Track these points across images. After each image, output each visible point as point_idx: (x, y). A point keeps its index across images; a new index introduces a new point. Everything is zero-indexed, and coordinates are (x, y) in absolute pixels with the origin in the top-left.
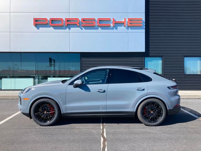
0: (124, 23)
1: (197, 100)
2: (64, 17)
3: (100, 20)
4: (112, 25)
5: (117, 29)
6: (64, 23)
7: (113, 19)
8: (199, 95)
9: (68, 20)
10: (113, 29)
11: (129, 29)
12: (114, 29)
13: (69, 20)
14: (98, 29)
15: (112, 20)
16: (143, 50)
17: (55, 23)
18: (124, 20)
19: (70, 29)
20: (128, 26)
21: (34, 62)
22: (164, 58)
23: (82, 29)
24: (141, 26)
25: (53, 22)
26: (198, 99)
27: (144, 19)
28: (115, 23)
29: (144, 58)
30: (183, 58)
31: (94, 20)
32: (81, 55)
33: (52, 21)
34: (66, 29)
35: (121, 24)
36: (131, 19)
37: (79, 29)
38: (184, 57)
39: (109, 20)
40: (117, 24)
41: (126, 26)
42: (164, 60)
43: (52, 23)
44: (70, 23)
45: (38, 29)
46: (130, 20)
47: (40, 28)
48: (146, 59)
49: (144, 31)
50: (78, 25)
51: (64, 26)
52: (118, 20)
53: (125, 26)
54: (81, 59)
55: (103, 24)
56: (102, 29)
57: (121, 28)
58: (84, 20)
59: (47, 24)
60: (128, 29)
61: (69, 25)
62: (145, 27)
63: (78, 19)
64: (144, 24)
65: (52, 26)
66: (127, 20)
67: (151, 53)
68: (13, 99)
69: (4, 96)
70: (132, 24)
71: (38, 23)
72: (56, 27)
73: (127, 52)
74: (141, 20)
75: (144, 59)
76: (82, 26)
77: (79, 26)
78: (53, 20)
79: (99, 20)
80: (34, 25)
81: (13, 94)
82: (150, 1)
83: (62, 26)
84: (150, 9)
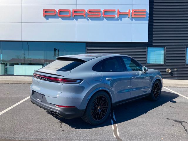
0: (128, 14)
3: (106, 12)
4: (117, 16)
5: (121, 20)
6: (71, 14)
7: (118, 10)
9: (75, 11)
10: (117, 20)
11: (133, 20)
12: (119, 20)
13: (76, 12)
14: (103, 20)
15: (117, 11)
16: (146, 40)
17: (63, 14)
18: (128, 12)
19: (77, 20)
20: (132, 17)
21: (43, 51)
22: (166, 49)
23: (88, 20)
24: (145, 17)
25: (61, 13)
27: (148, 11)
28: (119, 14)
29: (147, 48)
30: (186, 48)
32: (86, 44)
34: (73, 20)
35: (126, 15)
36: (135, 11)
38: (187, 47)
39: (114, 11)
40: (122, 15)
41: (131, 17)
42: (166, 50)
44: (77, 14)
45: (48, 19)
46: (134, 11)
47: (49, 19)
48: (149, 49)
49: (148, 22)
50: (85, 16)
51: (72, 18)
52: (122, 11)
53: (129, 17)
54: (86, 48)
55: (108, 15)
56: (107, 20)
57: (126, 20)
58: (90, 11)
59: (55, 15)
60: (132, 20)
61: (76, 16)
62: (148, 18)
63: (84, 10)
64: (148, 15)
65: (61, 17)
66: (131, 11)
67: (154, 43)
68: (25, 84)
69: (17, 81)
70: (136, 15)
72: (64, 18)
73: (131, 41)
74: (145, 11)
75: (146, 49)
76: (89, 17)
77: (85, 17)
78: (61, 11)
80: (43, 16)
81: (25, 79)
83: (70, 17)
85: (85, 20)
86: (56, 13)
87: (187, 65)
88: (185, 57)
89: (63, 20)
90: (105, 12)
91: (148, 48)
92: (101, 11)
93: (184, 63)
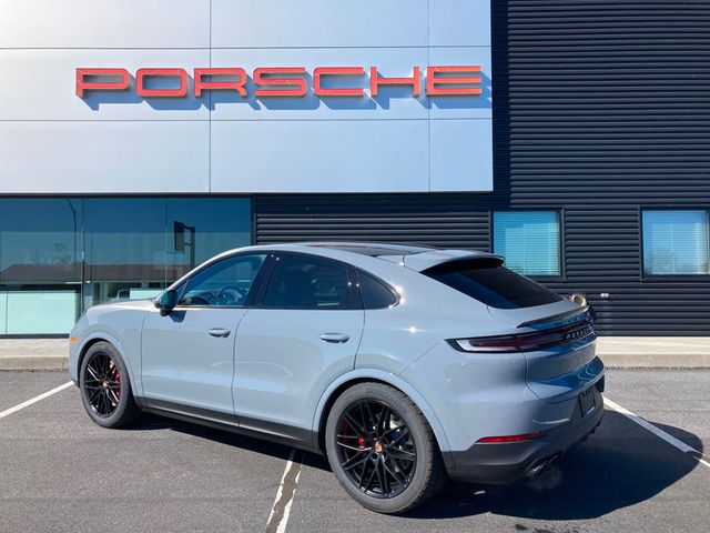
0: (412, 85)
1: (691, 373)
2: (190, 64)
3: (324, 76)
4: (368, 92)
5: (386, 106)
6: (189, 85)
7: (373, 70)
8: (700, 356)
9: (204, 76)
10: (371, 106)
11: (433, 105)
12: (378, 106)
13: (210, 76)
14: (316, 107)
15: (369, 74)
16: (483, 182)
17: (157, 87)
18: (412, 76)
19: (211, 108)
20: (429, 96)
21: (79, 230)
22: (565, 216)
23: (257, 107)
24: (478, 95)
25: (150, 81)
26: (696, 368)
27: (487, 71)
28: (379, 85)
29: (489, 213)
30: (638, 212)
32: (252, 201)
33: (146, 78)
34: (198, 108)
35: (403, 87)
36: (438, 71)
37: (246, 106)
38: (642, 209)
39: (357, 73)
40: (388, 89)
41: (423, 96)
42: (566, 222)
43: (145, 87)
44: (212, 87)
45: (95, 108)
46: (436, 73)
47: (101, 105)
48: (500, 218)
49: (489, 112)
50: (243, 92)
51: (192, 99)
52: (390, 73)
53: (416, 97)
54: (252, 219)
55: (336, 88)
56: (332, 107)
57: (404, 105)
58: (263, 74)
59: (127, 90)
60: (429, 107)
61: (207, 95)
62: (490, 99)
63: (241, 70)
64: (490, 88)
65: (148, 99)
66: (425, 74)
67: (517, 195)
70: (443, 88)
71: (95, 87)
72: (159, 102)
73: (425, 189)
74: (476, 72)
75: (489, 219)
76: (257, 97)
77: (245, 99)
78: (148, 77)
79: (321, 76)
80: (77, 94)
82: (510, 3)
83: (184, 97)
84: (510, 32)
85: (243, 108)
86: (130, 83)
87: (647, 279)
88: (639, 247)
89: (156, 107)
91: (496, 214)
92: (306, 74)
93: (636, 272)
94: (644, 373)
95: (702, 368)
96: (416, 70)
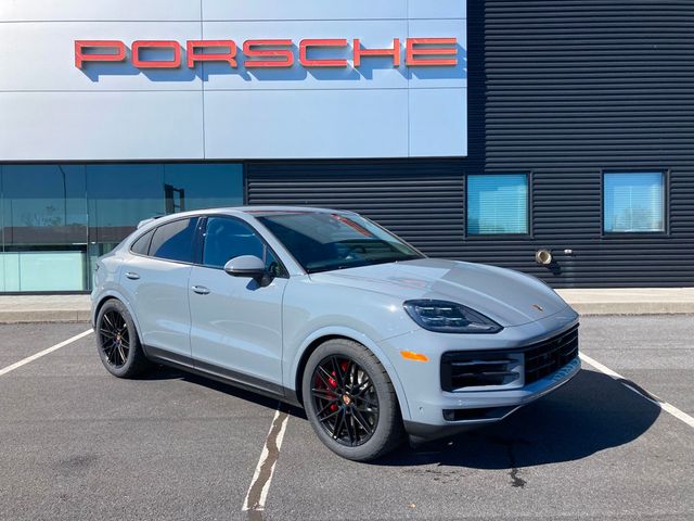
0: (392, 56)
1: (637, 319)
2: (183, 36)
3: (310, 47)
4: (351, 63)
5: (369, 77)
6: (182, 55)
7: (356, 41)
8: (647, 304)
9: (196, 48)
10: (354, 76)
11: (413, 76)
12: (362, 77)
13: (202, 48)
14: (303, 77)
15: (352, 45)
16: (461, 150)
18: (392, 47)
19: (204, 79)
20: (408, 67)
21: (83, 196)
22: (534, 179)
23: (248, 78)
24: (454, 66)
26: (643, 315)
27: (463, 42)
28: (361, 56)
29: (464, 177)
30: (600, 175)
31: (288, 44)
32: (244, 167)
33: (141, 49)
34: (192, 79)
35: (384, 58)
36: (416, 42)
37: (237, 77)
38: (604, 172)
39: (340, 45)
40: (370, 60)
41: (402, 67)
42: (534, 184)
43: (140, 59)
44: (204, 59)
45: (95, 79)
46: (415, 44)
47: (100, 77)
48: (474, 181)
49: (464, 82)
50: (234, 63)
51: (185, 70)
52: (372, 45)
53: (396, 67)
54: (244, 185)
55: (321, 59)
56: (318, 78)
57: (385, 75)
58: (252, 46)
59: (123, 61)
61: (200, 66)
62: (466, 70)
63: (231, 42)
64: (465, 59)
65: (144, 70)
66: (404, 45)
67: (491, 160)
70: (421, 59)
71: (93, 58)
72: (157, 73)
73: (406, 156)
74: (452, 44)
75: (463, 182)
76: (248, 68)
77: (235, 70)
78: (143, 49)
79: (307, 48)
80: (77, 65)
83: (178, 68)
85: (235, 79)
87: (606, 236)
88: (600, 207)
89: (153, 79)
90: (309, 51)
91: (470, 178)
92: (292, 46)
93: (597, 229)
94: (596, 320)
95: (649, 314)
96: (396, 41)
